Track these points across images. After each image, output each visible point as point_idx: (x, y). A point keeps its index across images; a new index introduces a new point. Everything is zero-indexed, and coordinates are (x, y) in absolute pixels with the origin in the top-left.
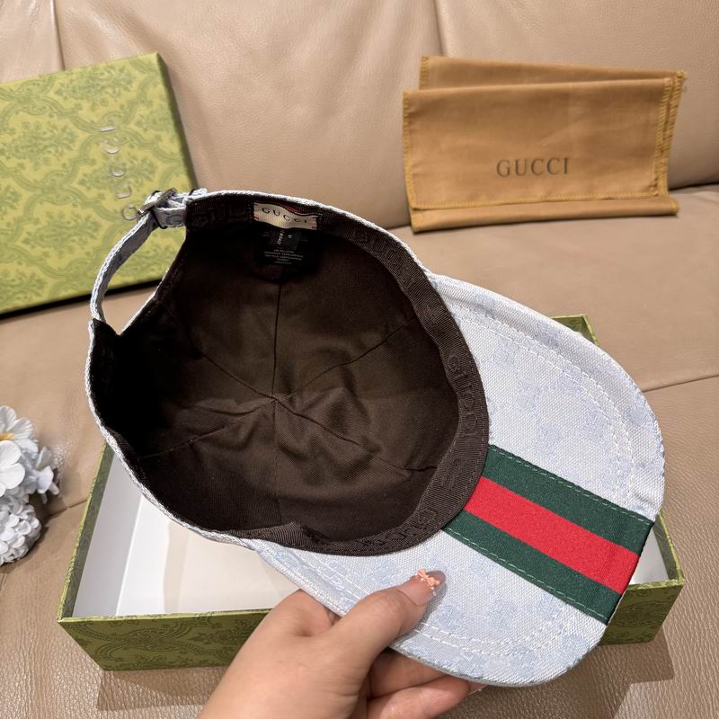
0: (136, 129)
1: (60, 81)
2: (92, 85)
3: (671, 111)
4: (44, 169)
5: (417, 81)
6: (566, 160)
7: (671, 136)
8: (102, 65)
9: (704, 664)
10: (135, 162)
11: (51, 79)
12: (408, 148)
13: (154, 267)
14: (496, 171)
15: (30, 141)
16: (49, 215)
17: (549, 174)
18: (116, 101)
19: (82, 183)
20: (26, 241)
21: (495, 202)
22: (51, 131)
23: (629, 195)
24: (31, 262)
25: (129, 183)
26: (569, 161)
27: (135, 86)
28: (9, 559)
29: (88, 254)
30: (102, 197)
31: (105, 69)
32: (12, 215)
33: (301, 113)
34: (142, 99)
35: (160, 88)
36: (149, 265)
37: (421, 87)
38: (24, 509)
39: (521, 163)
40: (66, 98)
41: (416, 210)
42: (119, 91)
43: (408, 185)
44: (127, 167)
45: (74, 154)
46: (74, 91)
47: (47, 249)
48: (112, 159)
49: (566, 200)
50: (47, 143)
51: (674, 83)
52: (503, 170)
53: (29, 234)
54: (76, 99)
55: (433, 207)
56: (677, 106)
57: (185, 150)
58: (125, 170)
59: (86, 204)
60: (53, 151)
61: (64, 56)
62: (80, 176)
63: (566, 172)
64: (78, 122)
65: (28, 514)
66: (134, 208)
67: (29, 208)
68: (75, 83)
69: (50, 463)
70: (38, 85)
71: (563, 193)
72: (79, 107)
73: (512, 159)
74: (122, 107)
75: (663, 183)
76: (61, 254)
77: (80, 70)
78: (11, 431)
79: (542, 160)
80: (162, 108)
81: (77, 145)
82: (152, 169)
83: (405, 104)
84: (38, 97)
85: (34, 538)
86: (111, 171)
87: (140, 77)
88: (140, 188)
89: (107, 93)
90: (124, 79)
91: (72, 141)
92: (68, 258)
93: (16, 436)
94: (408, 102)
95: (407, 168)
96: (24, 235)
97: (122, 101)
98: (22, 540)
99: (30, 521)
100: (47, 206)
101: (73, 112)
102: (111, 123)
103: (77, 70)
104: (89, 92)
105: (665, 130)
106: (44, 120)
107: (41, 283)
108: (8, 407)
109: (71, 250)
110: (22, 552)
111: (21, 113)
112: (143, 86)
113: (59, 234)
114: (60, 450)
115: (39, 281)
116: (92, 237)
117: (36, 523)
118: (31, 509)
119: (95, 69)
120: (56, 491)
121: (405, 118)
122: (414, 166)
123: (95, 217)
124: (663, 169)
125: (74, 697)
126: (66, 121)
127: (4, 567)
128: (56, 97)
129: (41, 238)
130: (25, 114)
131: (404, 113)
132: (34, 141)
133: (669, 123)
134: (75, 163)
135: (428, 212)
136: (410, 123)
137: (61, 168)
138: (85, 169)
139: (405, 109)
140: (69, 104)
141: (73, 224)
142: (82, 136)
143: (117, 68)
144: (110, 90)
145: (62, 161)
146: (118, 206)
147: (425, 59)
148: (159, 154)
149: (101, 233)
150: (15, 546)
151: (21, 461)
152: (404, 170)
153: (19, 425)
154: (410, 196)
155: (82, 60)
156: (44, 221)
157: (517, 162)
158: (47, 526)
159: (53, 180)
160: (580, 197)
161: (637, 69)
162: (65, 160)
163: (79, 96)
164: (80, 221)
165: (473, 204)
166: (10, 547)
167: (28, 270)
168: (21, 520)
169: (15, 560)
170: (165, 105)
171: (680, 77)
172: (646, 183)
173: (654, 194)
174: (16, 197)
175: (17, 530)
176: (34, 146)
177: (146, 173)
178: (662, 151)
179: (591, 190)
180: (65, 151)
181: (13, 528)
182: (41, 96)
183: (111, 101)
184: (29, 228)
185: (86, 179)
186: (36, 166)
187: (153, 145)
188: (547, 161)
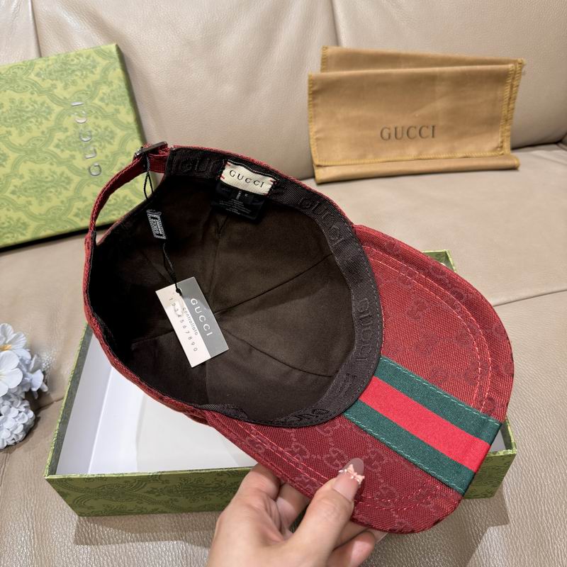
0: (100, 103)
1: (39, 66)
2: (64, 69)
3: (514, 89)
4: (27, 135)
5: (319, 66)
6: (433, 127)
7: (513, 109)
8: (72, 54)
9: (545, 510)
10: (99, 130)
11: (32, 64)
12: (313, 118)
13: (115, 212)
15: (15, 113)
16: (32, 172)
17: (420, 138)
18: (83, 81)
19: (57, 146)
20: (13, 193)
21: (379, 160)
22: (32, 105)
23: (482, 154)
24: (17, 209)
25: (95, 146)
26: (435, 128)
27: (99, 70)
28: (11, 443)
29: (62, 202)
30: (73, 157)
31: (75, 57)
32: (2, 172)
33: (229, 90)
34: (104, 80)
35: (118, 72)
36: (110, 211)
37: (322, 70)
38: (22, 404)
39: (399, 130)
40: (44, 79)
41: (319, 166)
42: (86, 74)
43: (312, 147)
44: (93, 134)
45: (51, 123)
46: (50, 74)
47: (30, 199)
48: (81, 127)
49: (434, 159)
50: (29, 115)
51: (516, 68)
52: (385, 135)
53: (15, 186)
54: (52, 80)
55: (332, 164)
56: (518, 86)
57: (138, 120)
58: (91, 136)
59: (60, 163)
60: (34, 121)
61: (41, 46)
62: (56, 141)
63: (433, 136)
64: (54, 98)
65: (25, 407)
66: (99, 166)
67: (15, 165)
68: (51, 67)
69: (40, 367)
70: (22, 68)
71: (431, 152)
72: (54, 86)
74: (88, 86)
75: (507, 145)
76: (41, 203)
77: (54, 57)
78: (10, 343)
79: (415, 128)
80: (120, 86)
81: (53, 116)
82: (113, 135)
83: (310, 84)
84: (21, 79)
85: (29, 426)
86: (80, 137)
87: (103, 63)
88: (103, 151)
89: (76, 75)
90: (90, 65)
92: (46, 205)
93: (13, 347)
94: (312, 82)
95: (311, 134)
96: (11, 188)
97: (88, 81)
98: (21, 428)
99: (27, 413)
100: (30, 164)
101: (50, 90)
102: (80, 99)
103: (53, 57)
104: (62, 74)
105: (509, 104)
106: (26, 97)
107: (25, 226)
108: (6, 324)
109: (49, 199)
110: (21, 437)
111: (8, 91)
112: (105, 70)
113: (39, 187)
114: (47, 357)
115: (24, 224)
116: (66, 189)
117: (31, 414)
118: (27, 403)
119: (67, 56)
120: (46, 389)
121: (309, 94)
122: (317, 132)
123: (68, 173)
124: (507, 134)
125: (68, 548)
126: (45, 98)
127: (7, 449)
128: (36, 79)
129: (25, 190)
130: (12, 92)
131: (309, 91)
132: (18, 113)
133: (512, 99)
134: (51, 130)
135: (327, 168)
136: (314, 99)
137: (40, 135)
138: (59, 135)
139: (310, 88)
140: (46, 84)
141: (50, 179)
142: (57, 109)
143: (84, 56)
144: (78, 73)
145: (41, 130)
146: (85, 165)
147: (325, 48)
148: (118, 123)
149: (73, 186)
150: (15, 432)
151: (19, 367)
152: (309, 135)
153: (16, 338)
154: (314, 155)
155: (55, 49)
156: (27, 177)
157: (396, 129)
158: (39, 416)
159: (34, 144)
160: (444, 156)
161: (488, 57)
162: (43, 128)
163: (54, 77)
164: (55, 176)
165: (362, 161)
166: (12, 433)
167: (15, 215)
168: (20, 412)
169: (15, 443)
170: (123, 84)
171: (521, 64)
172: (495, 144)
173: (501, 153)
174: (5, 157)
175: (17, 420)
176: (19, 117)
177: (107, 138)
178: (507, 121)
179: (452, 150)
180: (44, 121)
181: (14, 418)
182: (24, 77)
183: (79, 81)
184: (16, 182)
185: (61, 143)
186: (21, 133)
187: (113, 117)
188: (419, 128)
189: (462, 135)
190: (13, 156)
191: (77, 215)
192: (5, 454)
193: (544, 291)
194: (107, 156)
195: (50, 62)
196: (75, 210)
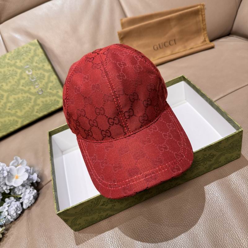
0: (36, 64)
1: (8, 56)
2: (19, 54)
3: (203, 16)
4: (9, 85)
5: (121, 27)
6: (174, 40)
7: (205, 24)
8: (20, 48)
10: (38, 75)
11: (5, 56)
13: (53, 107)
14: (153, 49)
15: (3, 77)
16: (15, 99)
17: (170, 46)
18: (27, 57)
19: (23, 86)
20: (9, 109)
21: (156, 59)
22: (9, 72)
23: (197, 46)
24: (12, 115)
25: (38, 82)
26: (176, 40)
27: (32, 51)
28: (29, 205)
29: (30, 108)
30: (30, 89)
31: (22, 48)
32: (3, 102)
34: (36, 55)
35: (41, 50)
36: (50, 107)
37: (123, 29)
38: (30, 188)
39: (161, 45)
40: (11, 61)
42: (28, 54)
45: (18, 77)
46: (13, 58)
47: (16, 110)
48: (31, 76)
49: (178, 53)
50: (9, 76)
51: (201, 7)
52: (155, 48)
53: (10, 107)
54: (15, 60)
56: (204, 14)
57: (53, 67)
59: (25, 92)
60: (11, 78)
62: (21, 84)
63: (175, 44)
64: (17, 67)
65: (32, 189)
66: (41, 90)
67: (7, 98)
68: (13, 55)
69: (35, 172)
70: (2, 59)
71: (177, 50)
72: (16, 62)
73: (157, 44)
74: (30, 59)
75: (207, 40)
76: (21, 111)
78: (20, 164)
79: (167, 42)
80: (42, 56)
81: (18, 75)
82: (44, 76)
85: (36, 196)
87: (33, 48)
88: (42, 83)
89: (24, 56)
90: (28, 50)
91: (16, 73)
92: (24, 111)
94: (120, 34)
96: (8, 108)
97: (29, 57)
98: (32, 197)
99: (34, 191)
100: (13, 96)
101: (15, 64)
102: (27, 65)
103: (13, 51)
104: (18, 57)
105: (203, 23)
106: (6, 69)
107: (17, 122)
108: (17, 157)
109: (24, 108)
110: (33, 201)
112: (35, 51)
113: (19, 104)
116: (30, 102)
117: (35, 191)
119: (18, 49)
120: (39, 180)
121: (120, 40)
123: (29, 96)
124: (206, 35)
126: (13, 68)
127: (28, 208)
128: (8, 61)
129: (14, 107)
133: (203, 20)
134: (19, 80)
136: (122, 41)
137: (15, 83)
138: (22, 81)
139: (119, 37)
140: (13, 62)
141: (23, 100)
142: (19, 71)
143: (25, 47)
146: (36, 91)
147: (121, 20)
148: (45, 70)
149: (32, 101)
151: (26, 172)
153: (22, 162)
155: (13, 48)
156: (13, 101)
157: (159, 45)
158: (39, 192)
159: (13, 88)
160: (182, 50)
161: (189, 6)
162: (15, 80)
164: (25, 98)
166: (29, 200)
167: (11, 118)
168: (30, 191)
169: (32, 205)
170: (43, 54)
171: (203, 5)
172: (202, 40)
173: (205, 43)
174: (2, 96)
175: (30, 194)
176: (5, 78)
177: (42, 78)
178: (204, 30)
179: (185, 47)
180: (15, 77)
181: (29, 193)
182: (3, 62)
183: (25, 58)
184: (9, 105)
185: (24, 84)
186: (7, 85)
187: (42, 68)
188: (168, 42)
189: (187, 40)
190: (5, 94)
191: (37, 112)
192: (28, 211)
193: (238, 88)
194: (44, 85)
195: (12, 53)
196: (36, 110)
